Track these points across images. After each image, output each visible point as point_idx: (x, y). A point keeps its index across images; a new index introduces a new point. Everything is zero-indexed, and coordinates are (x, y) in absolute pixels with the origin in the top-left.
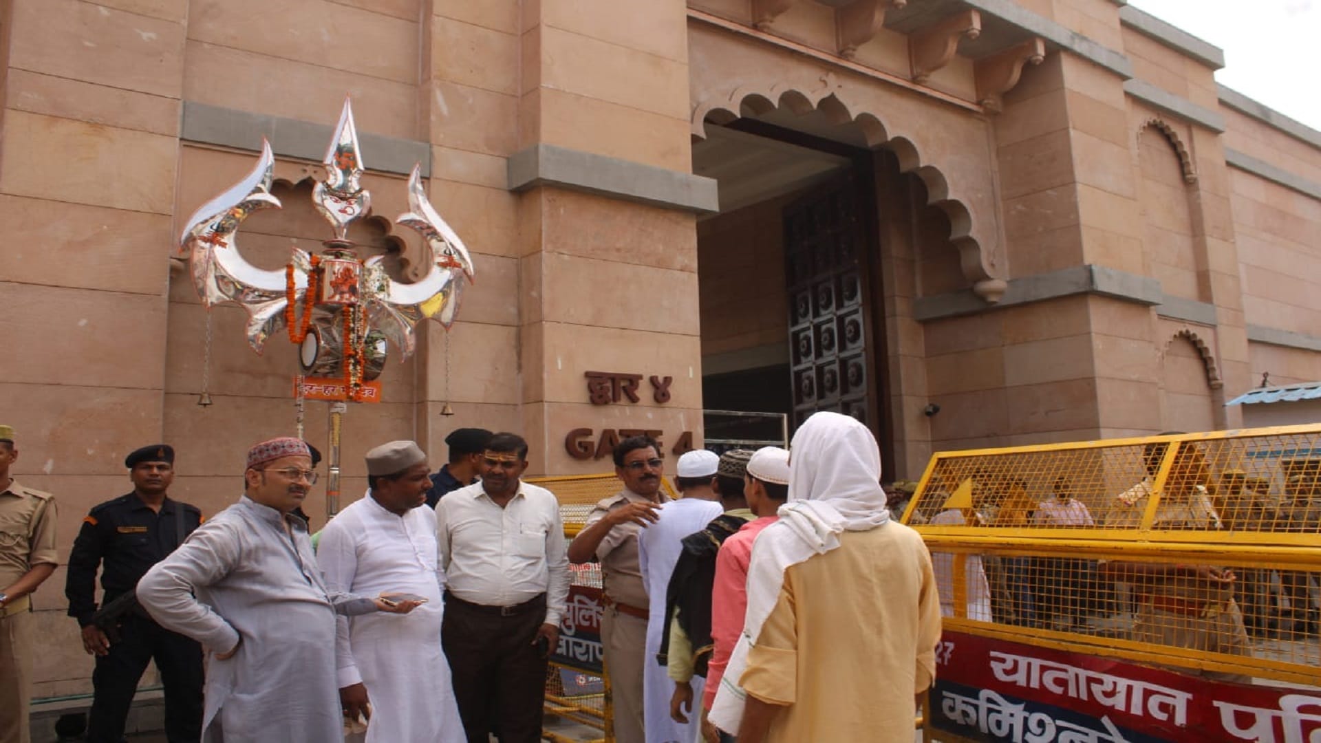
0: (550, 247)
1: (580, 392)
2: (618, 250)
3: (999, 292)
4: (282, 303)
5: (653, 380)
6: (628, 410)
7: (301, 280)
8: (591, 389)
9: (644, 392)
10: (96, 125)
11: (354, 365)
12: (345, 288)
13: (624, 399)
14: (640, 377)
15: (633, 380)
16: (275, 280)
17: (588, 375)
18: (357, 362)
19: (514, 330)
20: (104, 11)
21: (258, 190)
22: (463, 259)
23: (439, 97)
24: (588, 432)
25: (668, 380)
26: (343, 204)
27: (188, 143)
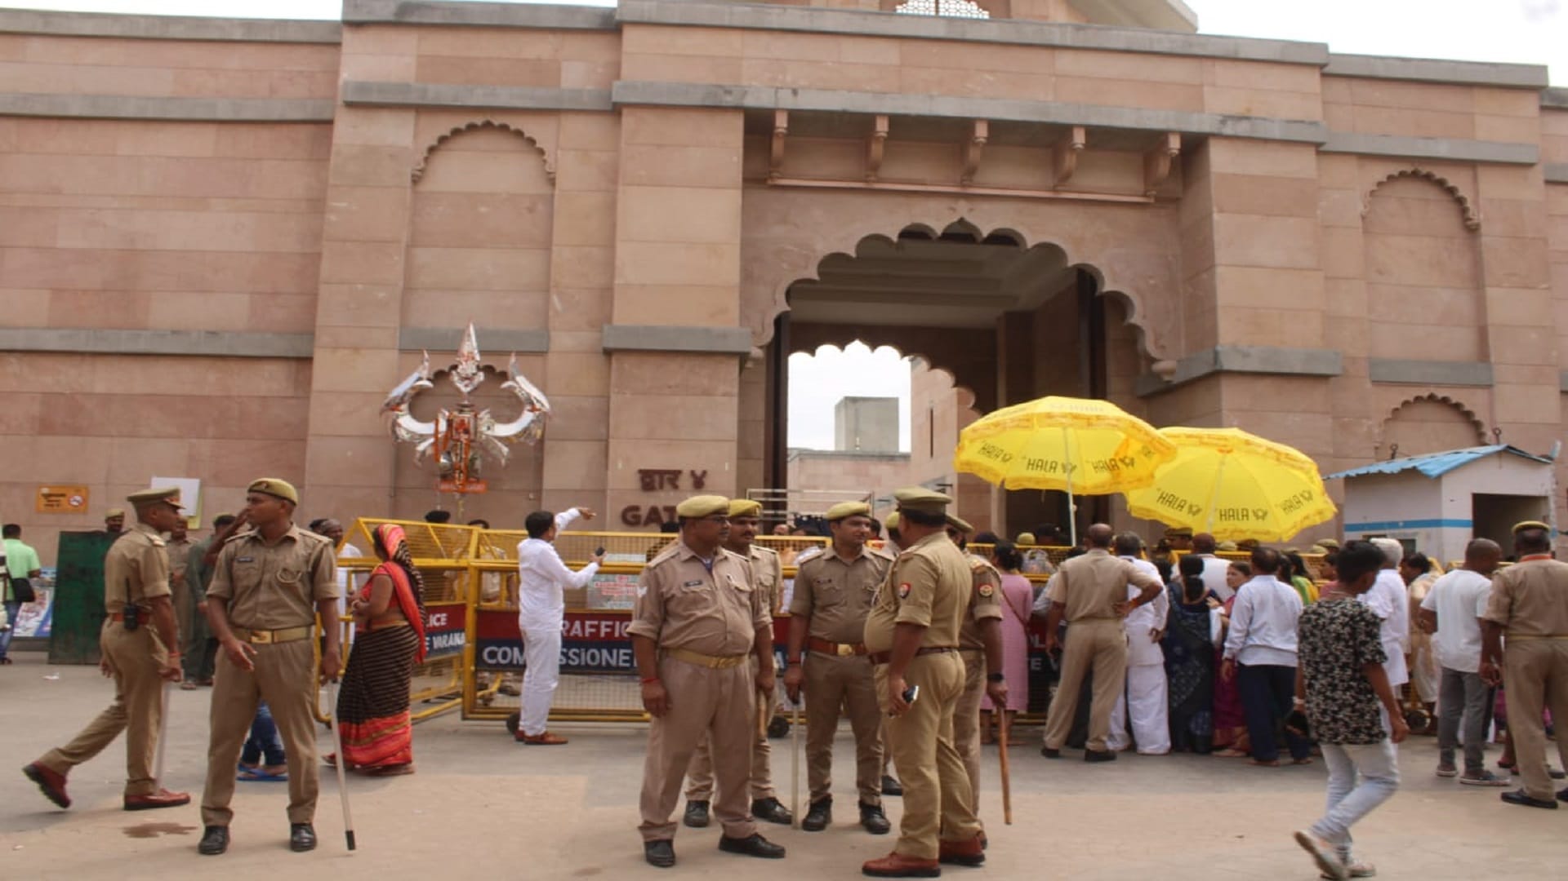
0: (616, 390)
1: (634, 482)
2: (670, 387)
3: (1171, 372)
4: (432, 440)
5: (693, 473)
6: (672, 494)
7: (443, 426)
8: (642, 479)
9: (685, 482)
10: (356, 349)
11: (459, 474)
12: (461, 430)
13: (667, 486)
14: (679, 472)
15: (676, 474)
16: (426, 428)
17: (641, 471)
18: (461, 472)
19: (604, 443)
20: (360, 287)
21: (420, 379)
22: (543, 405)
23: (555, 299)
24: (636, 508)
25: (704, 473)
26: (467, 382)
27: (402, 351)
